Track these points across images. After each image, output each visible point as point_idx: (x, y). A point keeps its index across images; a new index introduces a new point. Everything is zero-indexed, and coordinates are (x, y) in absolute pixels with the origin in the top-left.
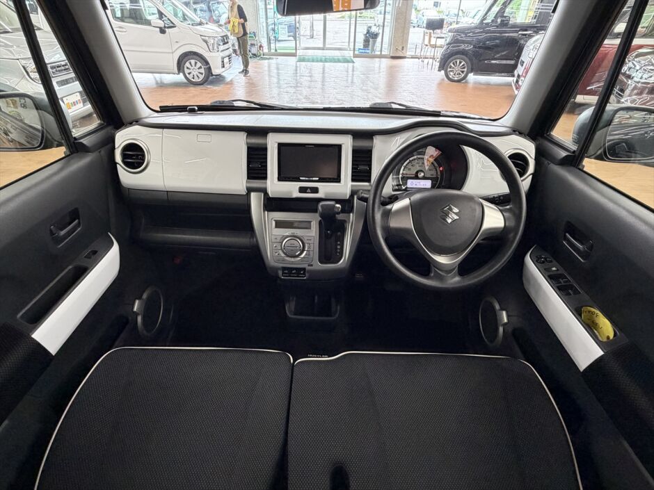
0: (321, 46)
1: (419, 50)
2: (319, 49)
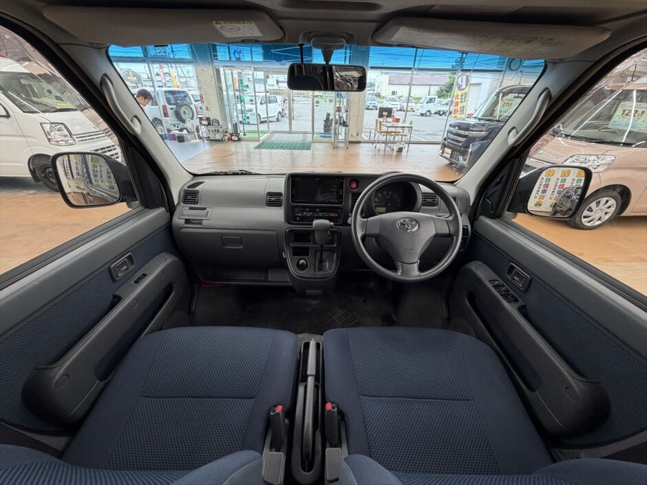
0: (288, 130)
1: (373, 135)
2: (286, 132)
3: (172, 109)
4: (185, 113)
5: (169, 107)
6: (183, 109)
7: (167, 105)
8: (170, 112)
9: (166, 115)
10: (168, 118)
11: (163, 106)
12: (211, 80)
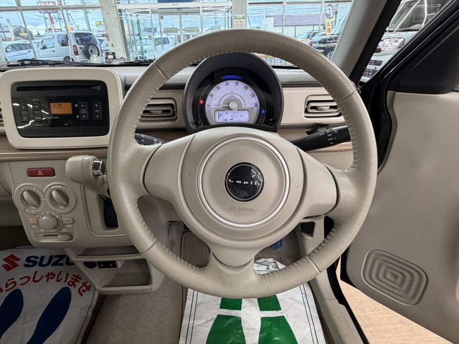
3: (81, 48)
4: (92, 51)
5: (78, 46)
6: (90, 48)
7: (77, 45)
8: (80, 51)
9: (76, 53)
10: (77, 56)
11: (73, 46)
12: (116, 21)
